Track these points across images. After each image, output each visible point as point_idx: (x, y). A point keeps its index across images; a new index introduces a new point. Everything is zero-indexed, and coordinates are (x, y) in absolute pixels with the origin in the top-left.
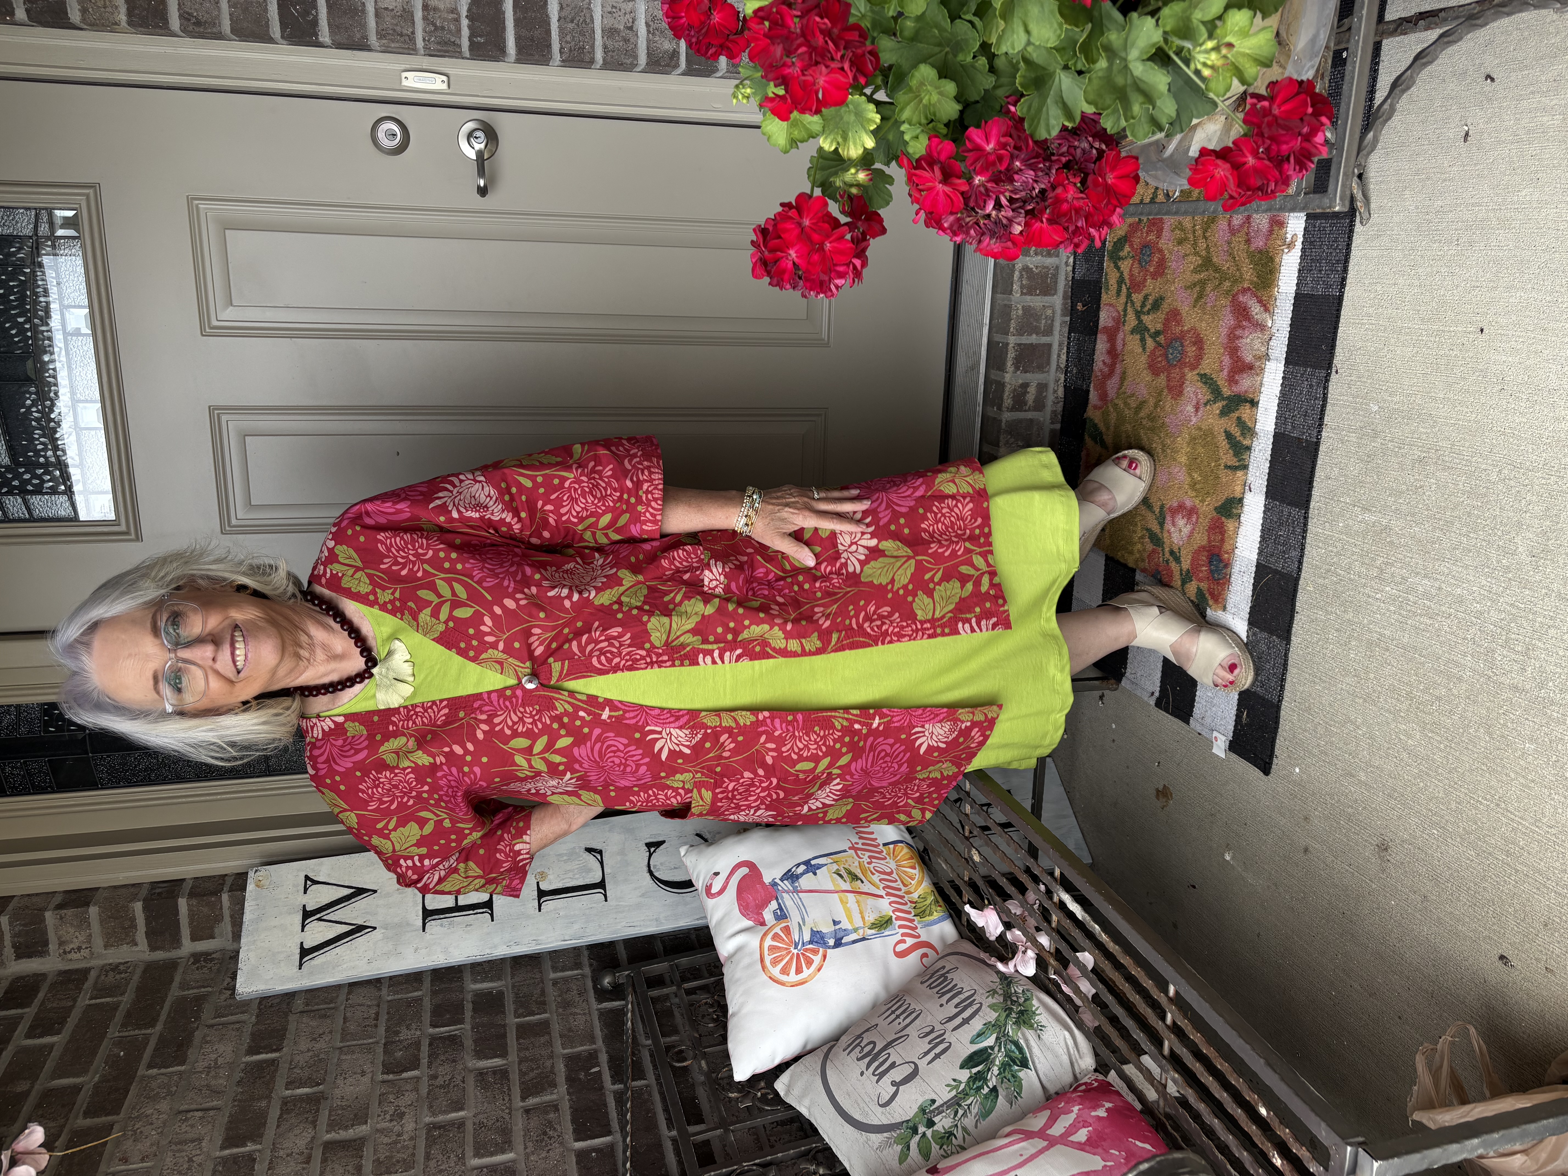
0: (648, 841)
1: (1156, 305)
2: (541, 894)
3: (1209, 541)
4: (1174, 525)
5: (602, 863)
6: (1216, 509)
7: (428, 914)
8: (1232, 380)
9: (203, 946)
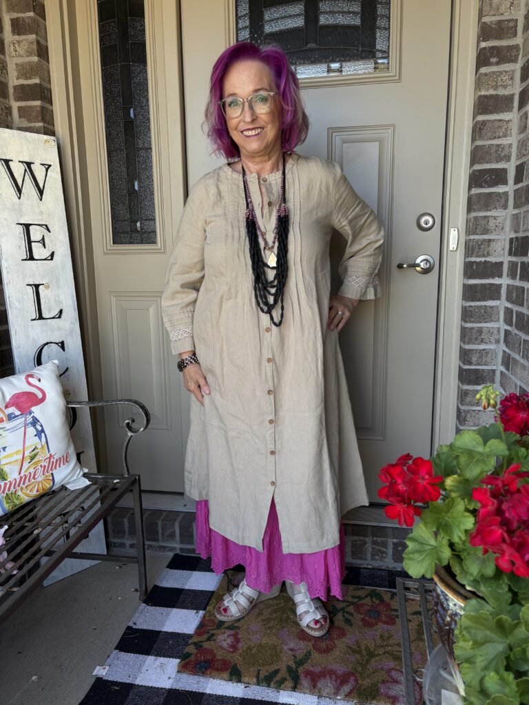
0: (65, 342)
1: (348, 621)
2: (37, 286)
3: (217, 661)
4: (229, 636)
5: (54, 318)
6: (236, 664)
7: (27, 226)
8: (308, 673)
9: (15, 113)
